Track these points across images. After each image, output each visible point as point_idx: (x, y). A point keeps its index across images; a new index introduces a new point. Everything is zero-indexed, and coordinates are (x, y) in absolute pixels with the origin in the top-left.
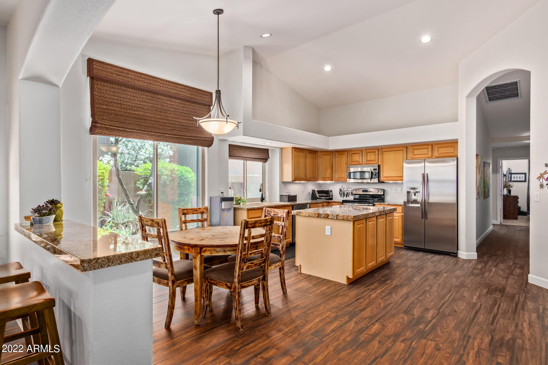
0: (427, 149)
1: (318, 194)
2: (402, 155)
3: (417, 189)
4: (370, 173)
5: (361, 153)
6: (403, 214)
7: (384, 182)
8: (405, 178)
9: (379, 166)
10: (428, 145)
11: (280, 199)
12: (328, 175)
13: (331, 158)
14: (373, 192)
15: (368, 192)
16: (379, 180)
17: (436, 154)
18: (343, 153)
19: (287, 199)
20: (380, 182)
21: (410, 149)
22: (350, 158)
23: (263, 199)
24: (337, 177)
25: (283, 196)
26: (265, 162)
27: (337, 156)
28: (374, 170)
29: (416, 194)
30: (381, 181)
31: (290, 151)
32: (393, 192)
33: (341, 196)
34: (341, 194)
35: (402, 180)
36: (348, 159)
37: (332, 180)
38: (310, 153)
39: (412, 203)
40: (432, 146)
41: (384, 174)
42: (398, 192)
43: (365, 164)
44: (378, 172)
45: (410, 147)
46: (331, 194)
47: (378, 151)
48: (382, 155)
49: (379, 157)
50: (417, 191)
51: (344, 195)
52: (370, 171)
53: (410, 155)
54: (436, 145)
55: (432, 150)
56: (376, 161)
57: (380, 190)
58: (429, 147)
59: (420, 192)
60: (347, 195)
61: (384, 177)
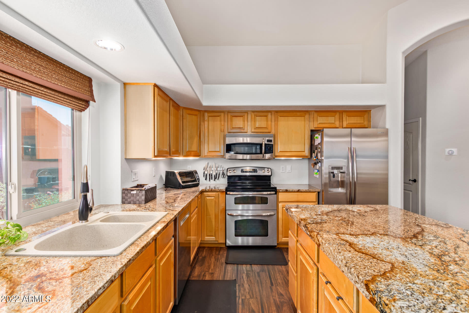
1: (181, 177)
3: (342, 169)
4: (263, 145)
5: (246, 117)
10: (335, 112)
11: (123, 198)
12: (194, 148)
13: (198, 120)
22: (230, 122)
24: (206, 151)
25: (132, 191)
26: (81, 111)
27: (206, 118)
28: (268, 141)
32: (281, 171)
33: (206, 179)
34: (206, 176)
36: (226, 124)
37: (199, 155)
38: (173, 106)
40: (340, 113)
41: (279, 148)
42: (287, 171)
43: (253, 132)
44: (273, 145)
45: (313, 112)
46: (197, 177)
47: (271, 115)
48: (277, 120)
49: (272, 123)
50: (341, 171)
51: (212, 178)
52: (263, 142)
53: (313, 123)
54: (343, 113)
55: (340, 119)
56: (268, 129)
57: (266, 169)
58: (336, 115)
59: (345, 172)
60: (216, 177)
61: (279, 151)
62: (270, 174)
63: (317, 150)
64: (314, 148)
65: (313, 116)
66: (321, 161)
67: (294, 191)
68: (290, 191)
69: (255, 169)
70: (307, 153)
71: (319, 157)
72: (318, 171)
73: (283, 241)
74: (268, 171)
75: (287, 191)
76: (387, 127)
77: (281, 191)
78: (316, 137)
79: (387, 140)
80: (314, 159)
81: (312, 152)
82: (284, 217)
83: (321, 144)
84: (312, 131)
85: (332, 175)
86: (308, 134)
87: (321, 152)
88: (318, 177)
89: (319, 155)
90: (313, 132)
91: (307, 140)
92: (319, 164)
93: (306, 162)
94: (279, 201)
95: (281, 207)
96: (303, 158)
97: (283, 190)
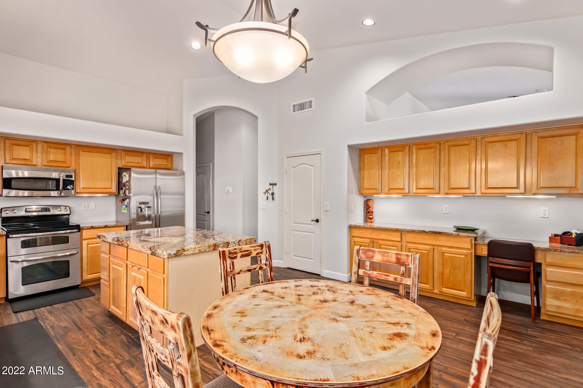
0: (141, 158)
4: (61, 181)
5: (35, 147)
10: (143, 153)
17: (151, 164)
22: (8, 151)
28: (67, 176)
32: (83, 208)
36: (2, 152)
40: (147, 154)
41: (82, 184)
42: (91, 209)
43: (45, 166)
44: (73, 181)
45: (120, 151)
47: (71, 148)
48: (78, 155)
49: (72, 157)
50: (148, 205)
52: (61, 178)
53: (121, 161)
54: (150, 155)
55: (147, 159)
56: (66, 163)
57: (63, 208)
58: (143, 156)
59: (151, 207)
61: (81, 187)
62: (68, 212)
63: (124, 187)
64: (121, 186)
65: (120, 155)
66: (129, 198)
67: (100, 227)
68: (96, 227)
69: (46, 208)
70: (114, 189)
71: (127, 194)
72: (126, 206)
73: (88, 278)
74: (65, 209)
75: (92, 228)
76: (184, 170)
77: (85, 228)
78: (124, 175)
79: (184, 179)
80: (122, 195)
81: (120, 189)
82: (89, 254)
83: (129, 181)
84: (119, 168)
85: (140, 210)
86: (115, 172)
87: (129, 189)
88: (126, 212)
89: (127, 191)
90: (121, 171)
91: (114, 177)
92: (128, 200)
93: (113, 199)
94: (83, 238)
95: (86, 244)
96: (110, 195)
97: (88, 227)
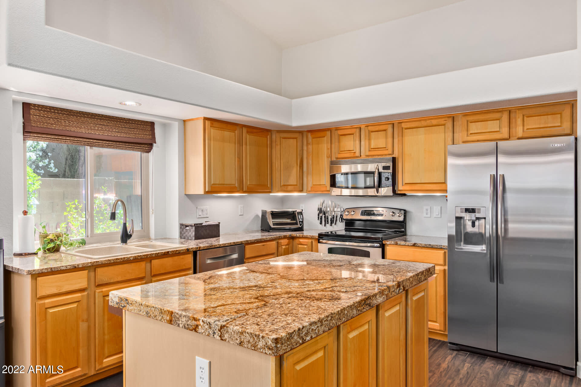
0: (498, 121)
1: (273, 218)
2: (442, 135)
3: (479, 212)
4: (376, 175)
5: (358, 134)
6: (446, 268)
7: (404, 195)
8: (451, 185)
9: (394, 160)
10: (501, 111)
11: (181, 233)
12: (293, 180)
13: (298, 143)
14: (382, 215)
15: (374, 214)
16: (394, 191)
17: (519, 131)
18: (321, 134)
19: (194, 233)
20: (396, 194)
21: (460, 123)
22: (337, 143)
23: (126, 236)
24: (310, 185)
25: (187, 226)
26: (149, 151)
27: (310, 140)
28: (385, 168)
29: (477, 223)
30: (399, 192)
31: (200, 125)
32: (425, 215)
33: (321, 223)
34: (321, 219)
35: (446, 191)
36: (333, 146)
37: (301, 191)
38: (252, 132)
39: (467, 242)
40: (510, 112)
42: (435, 216)
43: (367, 156)
46: (299, 219)
47: (393, 127)
49: (394, 140)
50: (478, 215)
51: (328, 221)
52: (377, 171)
53: (460, 134)
55: (510, 122)
56: (387, 150)
58: (502, 116)
60: (333, 221)
61: (404, 183)
62: (401, 219)
68: (402, 244)
75: (396, 244)
77: (388, 243)
